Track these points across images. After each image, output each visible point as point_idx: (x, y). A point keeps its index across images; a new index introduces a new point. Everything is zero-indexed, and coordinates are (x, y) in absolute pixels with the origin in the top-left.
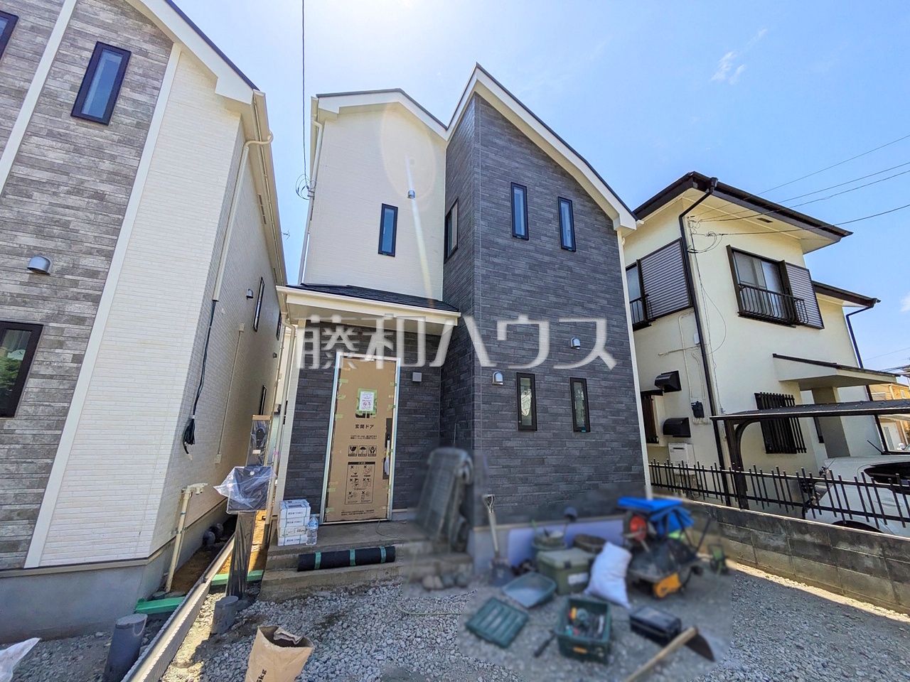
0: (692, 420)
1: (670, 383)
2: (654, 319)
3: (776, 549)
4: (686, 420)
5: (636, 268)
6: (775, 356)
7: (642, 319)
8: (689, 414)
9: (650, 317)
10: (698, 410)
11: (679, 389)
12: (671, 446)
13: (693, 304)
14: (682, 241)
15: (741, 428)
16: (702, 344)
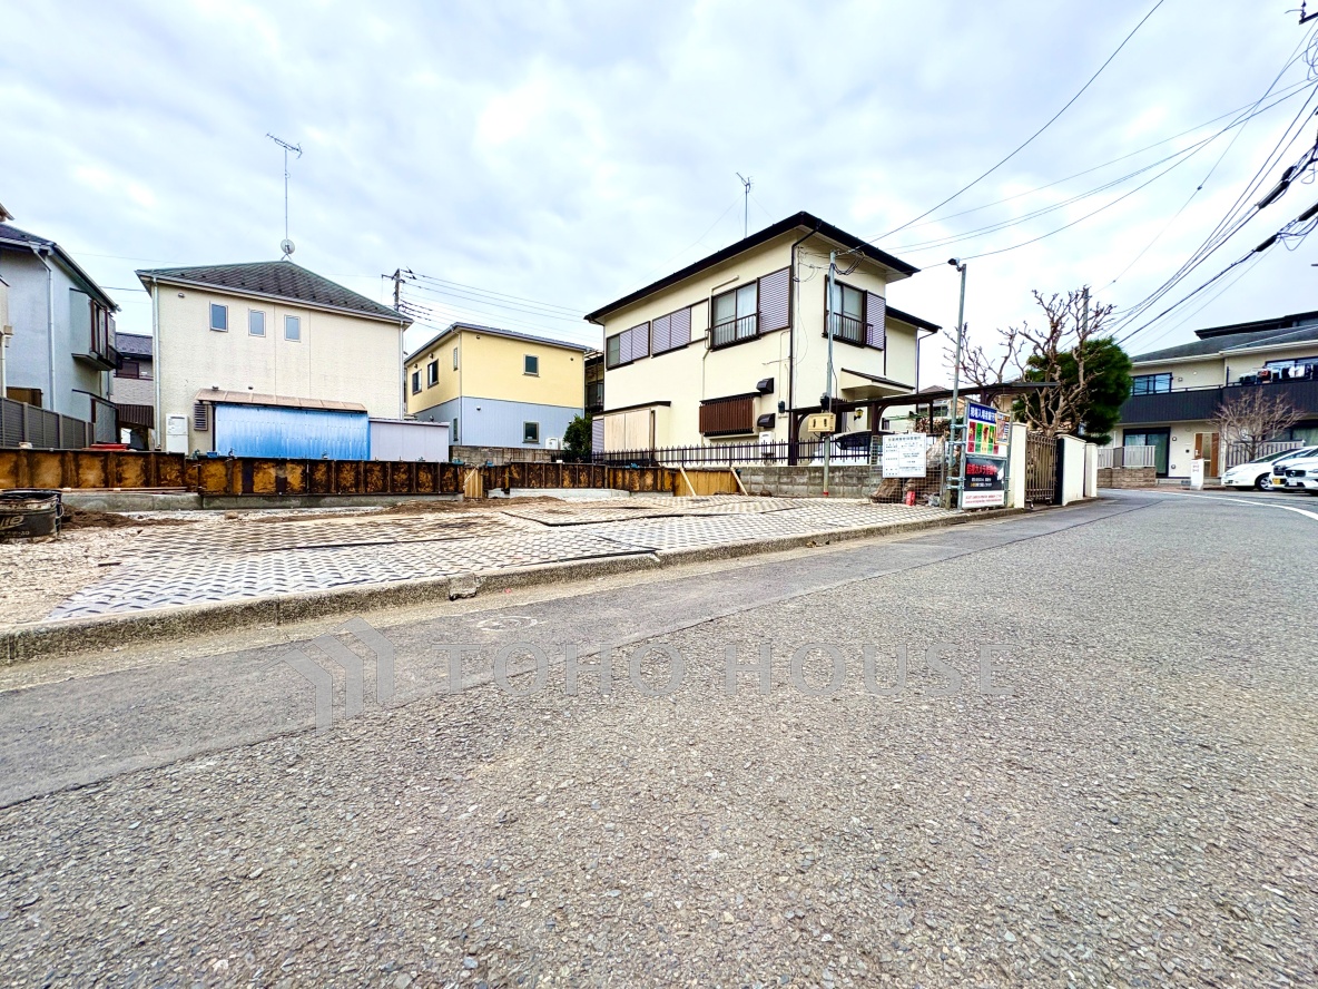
0: (778, 415)
1: (767, 388)
2: (764, 334)
3: (803, 484)
4: (773, 416)
5: (756, 285)
6: (843, 370)
7: (755, 332)
8: (775, 410)
9: (761, 331)
10: (781, 407)
11: (772, 392)
12: (761, 434)
13: (790, 326)
14: (792, 268)
15: (802, 419)
16: (791, 357)
